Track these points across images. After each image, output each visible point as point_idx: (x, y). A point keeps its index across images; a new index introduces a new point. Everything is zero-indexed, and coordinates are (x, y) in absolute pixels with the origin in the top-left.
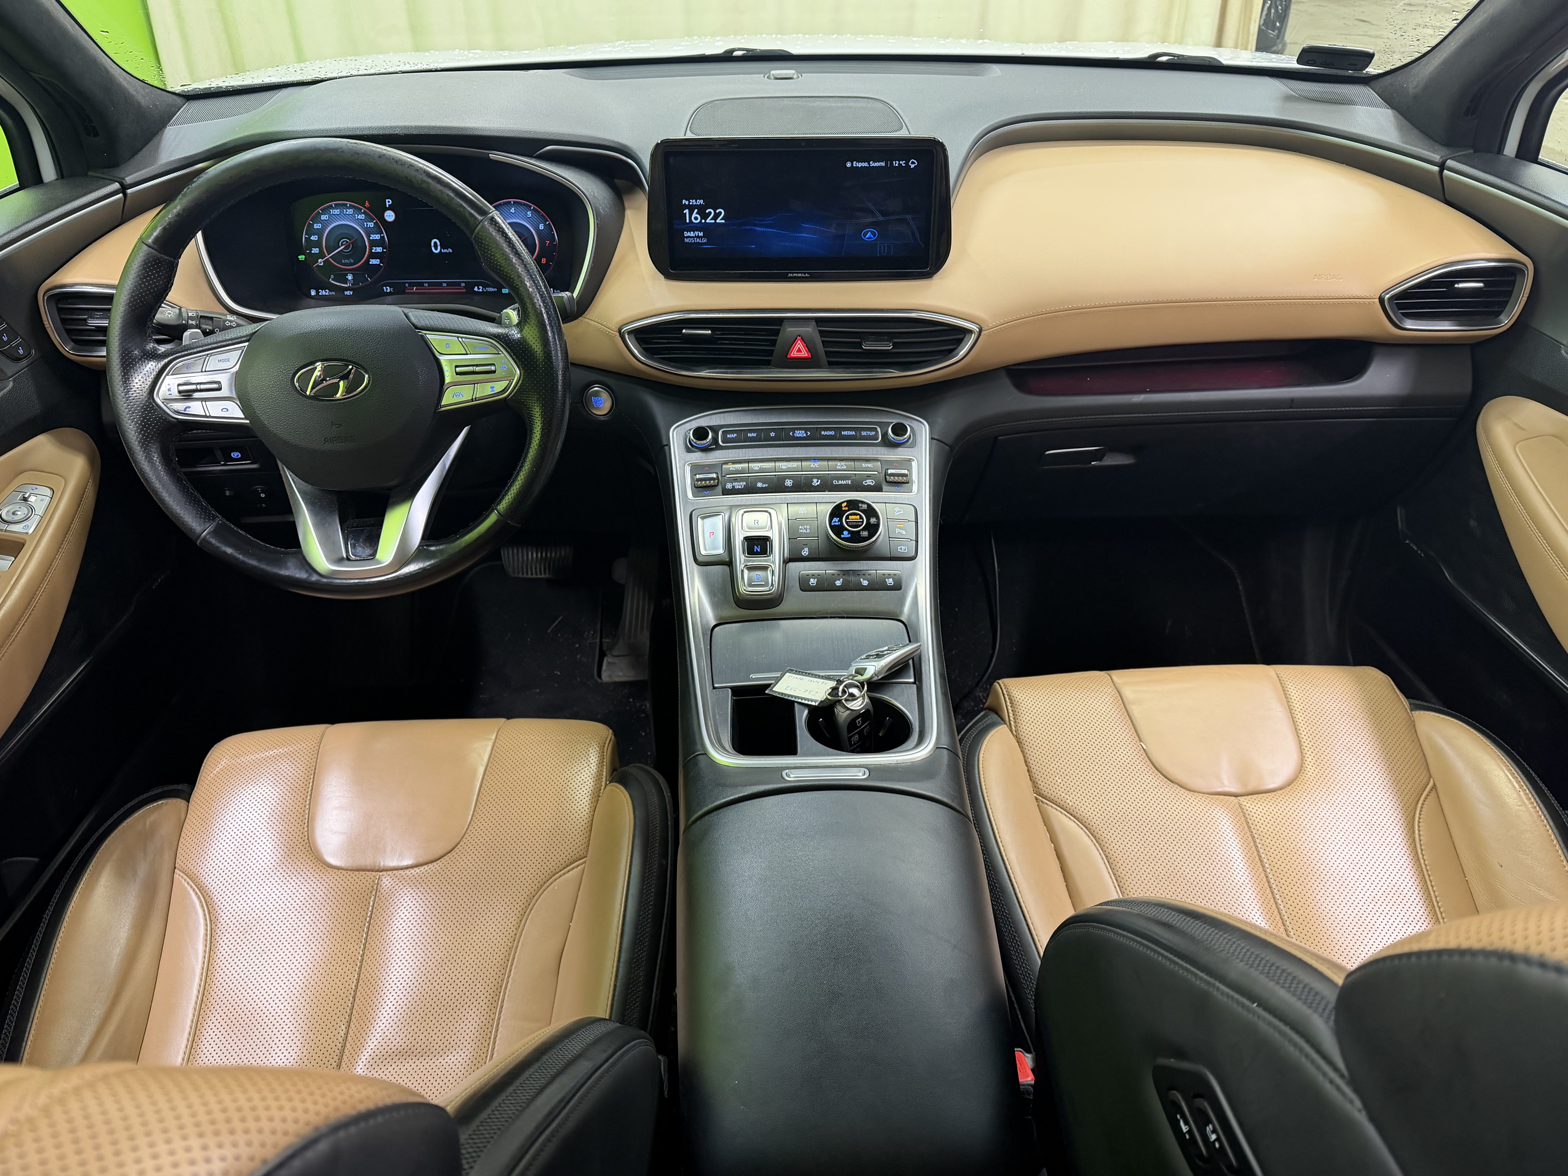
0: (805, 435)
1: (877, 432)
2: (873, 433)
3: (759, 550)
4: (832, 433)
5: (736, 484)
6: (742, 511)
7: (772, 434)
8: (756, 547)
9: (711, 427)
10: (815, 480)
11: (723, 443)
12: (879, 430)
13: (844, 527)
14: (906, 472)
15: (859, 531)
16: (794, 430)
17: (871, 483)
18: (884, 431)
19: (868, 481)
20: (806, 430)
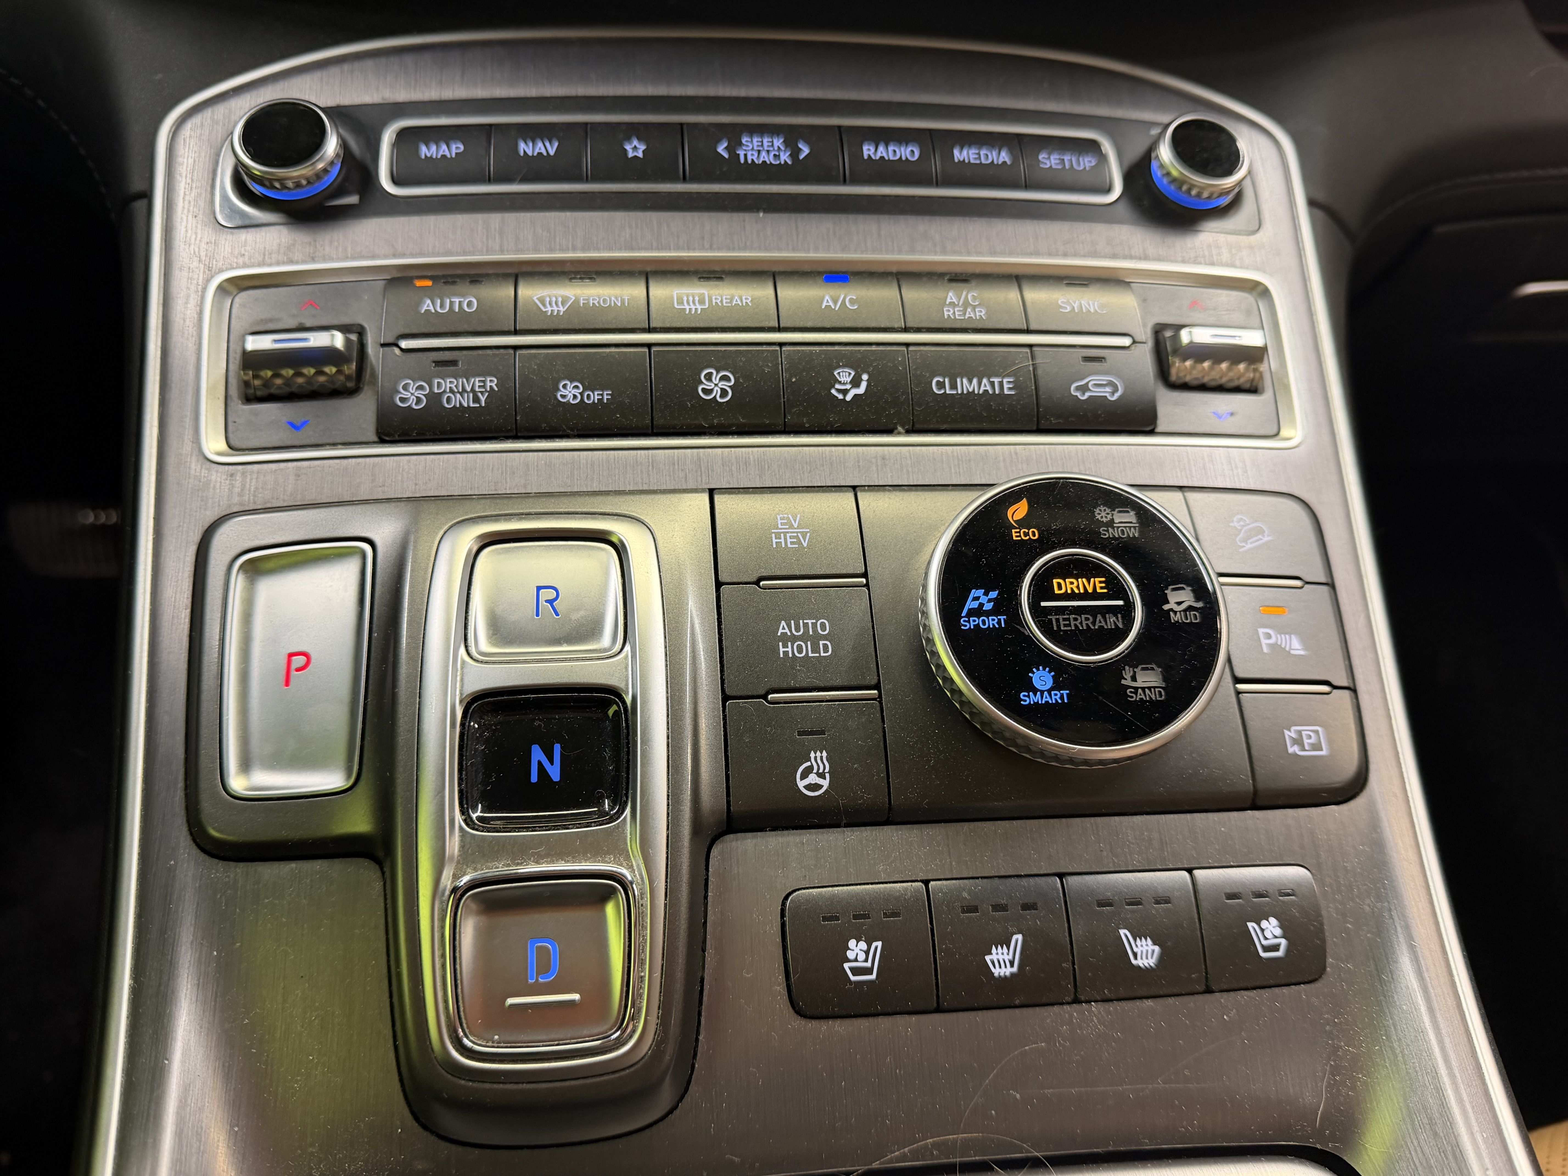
0: (785, 157)
1: (1102, 158)
2: (1087, 162)
3: (555, 772)
4: (909, 152)
5: (448, 384)
6: (469, 537)
7: (635, 148)
8: (537, 754)
9: (339, 114)
10: (844, 376)
11: (396, 181)
12: (1107, 147)
13: (1030, 641)
14: (1252, 338)
15: (1115, 667)
16: (734, 134)
17: (1106, 392)
18: (1135, 151)
19: (1092, 380)
20: (791, 135)
